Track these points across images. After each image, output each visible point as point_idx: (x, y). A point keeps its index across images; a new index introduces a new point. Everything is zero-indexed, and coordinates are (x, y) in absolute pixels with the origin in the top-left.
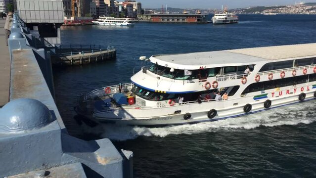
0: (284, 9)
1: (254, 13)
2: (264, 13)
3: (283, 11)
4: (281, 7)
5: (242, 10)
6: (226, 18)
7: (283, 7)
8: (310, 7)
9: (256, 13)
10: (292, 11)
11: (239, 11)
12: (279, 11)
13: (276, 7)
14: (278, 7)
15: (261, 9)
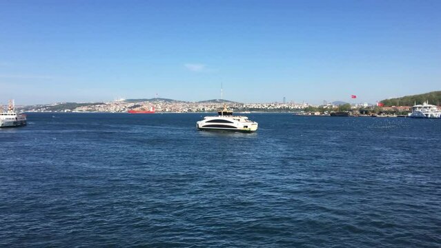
0: (102, 106)
1: (62, 111)
2: (77, 110)
3: (101, 109)
4: (97, 104)
5: (45, 107)
6: (16, 118)
7: (101, 104)
8: (132, 104)
9: (66, 111)
10: (112, 110)
11: (40, 108)
12: (97, 108)
13: (92, 104)
14: (95, 104)
15: (73, 106)
